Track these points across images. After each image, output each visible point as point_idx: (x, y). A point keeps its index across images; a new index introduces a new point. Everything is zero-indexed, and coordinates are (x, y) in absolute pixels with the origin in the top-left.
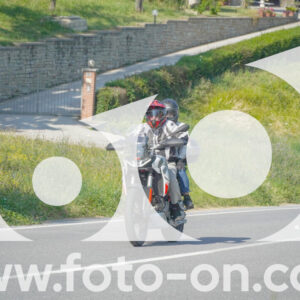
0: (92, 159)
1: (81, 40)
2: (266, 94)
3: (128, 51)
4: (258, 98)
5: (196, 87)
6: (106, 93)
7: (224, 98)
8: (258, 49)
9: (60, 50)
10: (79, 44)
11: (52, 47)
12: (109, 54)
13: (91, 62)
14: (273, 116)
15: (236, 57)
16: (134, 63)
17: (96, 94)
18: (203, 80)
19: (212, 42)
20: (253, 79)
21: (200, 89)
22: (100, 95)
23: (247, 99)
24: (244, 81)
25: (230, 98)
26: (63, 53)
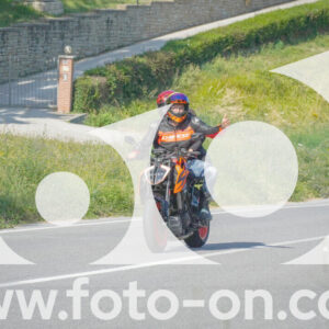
0: (70, 155)
1: (57, 24)
2: (261, 81)
3: (109, 36)
4: (252, 85)
5: (184, 75)
6: (85, 82)
7: (215, 86)
8: (252, 31)
9: (34, 37)
10: (55, 29)
11: (25, 32)
12: (87, 40)
13: (68, 49)
14: (269, 105)
15: (227, 40)
16: (115, 49)
17: (74, 83)
18: (191, 67)
19: (200, 24)
20: (247, 65)
21: (188, 76)
22: (78, 84)
23: (240, 87)
24: (237, 67)
25: (222, 86)
26: (37, 39)
